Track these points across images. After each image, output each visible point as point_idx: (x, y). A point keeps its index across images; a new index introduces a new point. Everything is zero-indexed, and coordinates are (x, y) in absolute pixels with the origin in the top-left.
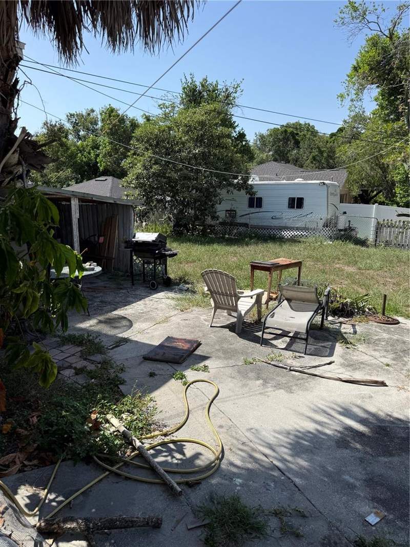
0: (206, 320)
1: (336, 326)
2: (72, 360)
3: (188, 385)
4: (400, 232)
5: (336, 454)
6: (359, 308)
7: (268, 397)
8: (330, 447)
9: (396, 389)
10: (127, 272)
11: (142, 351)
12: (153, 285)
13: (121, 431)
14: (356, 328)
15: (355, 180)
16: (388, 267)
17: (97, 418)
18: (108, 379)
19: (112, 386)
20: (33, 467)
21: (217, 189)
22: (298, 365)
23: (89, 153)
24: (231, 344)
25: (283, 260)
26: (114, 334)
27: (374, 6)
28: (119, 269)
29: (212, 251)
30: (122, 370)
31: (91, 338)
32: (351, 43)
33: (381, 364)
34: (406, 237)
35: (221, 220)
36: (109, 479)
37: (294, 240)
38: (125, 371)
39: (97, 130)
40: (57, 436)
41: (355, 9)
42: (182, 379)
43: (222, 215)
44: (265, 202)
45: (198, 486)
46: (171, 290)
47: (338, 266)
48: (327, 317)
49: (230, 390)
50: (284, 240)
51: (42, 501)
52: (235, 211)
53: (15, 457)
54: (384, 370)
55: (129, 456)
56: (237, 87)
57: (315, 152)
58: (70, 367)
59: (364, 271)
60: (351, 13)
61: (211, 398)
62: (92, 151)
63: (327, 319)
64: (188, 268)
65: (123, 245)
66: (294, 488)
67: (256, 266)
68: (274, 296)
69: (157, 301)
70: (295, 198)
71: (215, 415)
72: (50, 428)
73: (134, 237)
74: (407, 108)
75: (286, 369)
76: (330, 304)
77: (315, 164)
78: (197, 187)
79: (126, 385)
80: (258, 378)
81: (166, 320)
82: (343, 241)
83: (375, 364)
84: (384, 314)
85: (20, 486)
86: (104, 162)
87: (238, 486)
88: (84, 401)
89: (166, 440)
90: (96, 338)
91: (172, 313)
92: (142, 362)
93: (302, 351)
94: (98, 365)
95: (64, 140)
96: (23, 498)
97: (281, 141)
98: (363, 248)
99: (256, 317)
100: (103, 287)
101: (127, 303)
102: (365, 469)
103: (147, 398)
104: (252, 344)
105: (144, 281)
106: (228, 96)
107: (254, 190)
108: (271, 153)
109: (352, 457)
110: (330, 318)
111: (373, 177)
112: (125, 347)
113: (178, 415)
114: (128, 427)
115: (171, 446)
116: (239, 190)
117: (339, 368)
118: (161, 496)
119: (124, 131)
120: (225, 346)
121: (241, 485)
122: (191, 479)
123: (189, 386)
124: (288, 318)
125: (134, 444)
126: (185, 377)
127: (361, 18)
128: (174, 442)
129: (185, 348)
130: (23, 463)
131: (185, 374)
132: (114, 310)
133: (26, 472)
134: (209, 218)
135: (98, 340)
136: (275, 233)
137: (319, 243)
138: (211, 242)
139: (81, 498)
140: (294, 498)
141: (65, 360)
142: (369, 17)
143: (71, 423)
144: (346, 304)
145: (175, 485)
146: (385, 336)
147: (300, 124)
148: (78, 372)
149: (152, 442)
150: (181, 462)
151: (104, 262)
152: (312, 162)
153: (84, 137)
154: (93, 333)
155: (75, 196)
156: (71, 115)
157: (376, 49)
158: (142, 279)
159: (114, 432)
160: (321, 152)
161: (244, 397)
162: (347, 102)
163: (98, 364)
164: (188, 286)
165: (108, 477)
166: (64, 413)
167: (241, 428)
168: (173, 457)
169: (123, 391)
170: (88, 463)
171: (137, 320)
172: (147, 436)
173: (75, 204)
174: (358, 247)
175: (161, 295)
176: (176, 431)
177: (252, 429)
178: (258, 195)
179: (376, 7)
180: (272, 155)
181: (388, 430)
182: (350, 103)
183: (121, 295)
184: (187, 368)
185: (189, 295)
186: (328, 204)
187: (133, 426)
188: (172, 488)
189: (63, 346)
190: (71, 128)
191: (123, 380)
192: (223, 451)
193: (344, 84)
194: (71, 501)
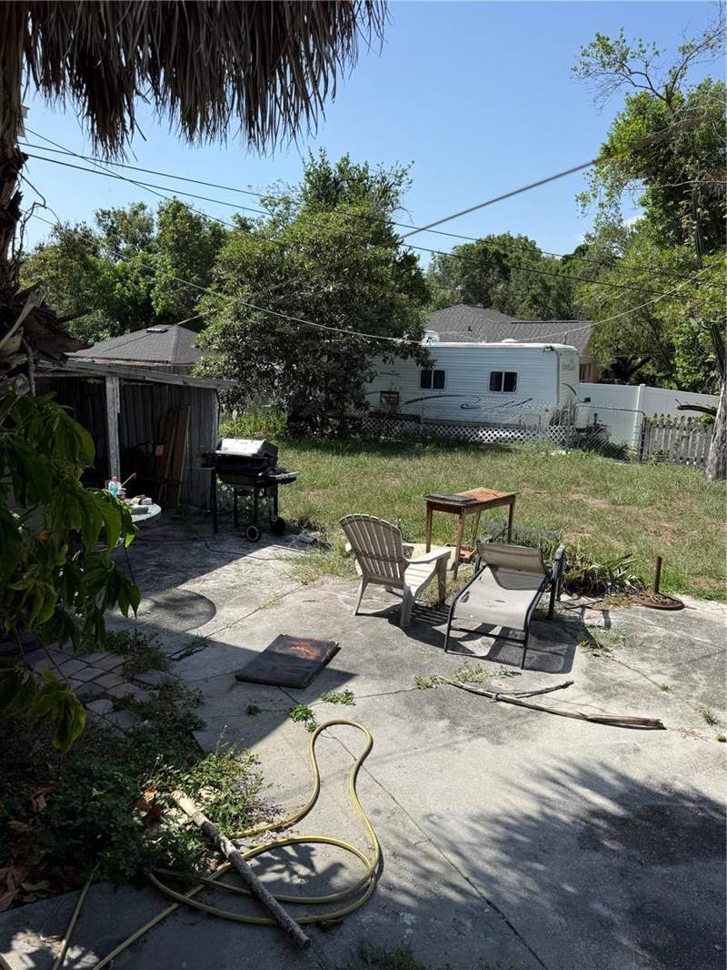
0: (347, 602)
1: (574, 613)
2: (107, 681)
3: (316, 731)
4: (683, 437)
5: (579, 861)
6: (614, 580)
7: (459, 752)
8: (568, 847)
9: (680, 734)
10: (204, 507)
11: (234, 664)
12: (253, 533)
13: (200, 824)
14: (610, 616)
15: (606, 341)
16: (664, 500)
17: (155, 800)
18: (175, 721)
19: (181, 733)
20: (39, 895)
21: (366, 355)
22: (511, 688)
23: (137, 283)
24: (392, 649)
25: (482, 492)
26: (182, 629)
27: (641, 46)
28: (190, 502)
29: (357, 466)
30: (198, 701)
31: (141, 638)
32: (601, 108)
33: (653, 686)
34: (694, 445)
35: (372, 409)
36: (177, 918)
37: (499, 448)
38: (203, 704)
39: (150, 240)
40: (82, 836)
41: (608, 50)
42: (306, 719)
43: (374, 400)
44: (449, 379)
45: (338, 929)
46: (286, 543)
47: (576, 497)
48: (558, 596)
49: (392, 739)
50: (483, 447)
51: (57, 964)
52: (397, 393)
53: (7, 874)
54: (659, 698)
55: (213, 871)
56: (402, 175)
57: (537, 289)
58: (104, 695)
59: (621, 507)
60: (602, 57)
61: (359, 757)
62: (141, 279)
63: (559, 600)
64: (315, 499)
65: (198, 461)
66: (506, 929)
67: (436, 504)
68: (467, 555)
69: (259, 565)
70: (502, 373)
71: (365, 789)
72: (71, 822)
73: (219, 447)
74: (695, 222)
75: (490, 697)
76: (564, 573)
77: (536, 310)
78: (330, 351)
79: (205, 731)
80: (441, 716)
81: (277, 601)
82: (584, 451)
83: (643, 687)
84: (657, 591)
85: (15, 933)
86: (163, 299)
87: (408, 927)
88: (132, 766)
89: (280, 840)
90: (151, 639)
91: (288, 588)
92: (232, 687)
93: (516, 662)
94: (155, 692)
95: (91, 258)
96: (21, 958)
97: (478, 268)
98: (620, 464)
99: (436, 596)
100: (161, 536)
101: (205, 568)
102: (629, 890)
103: (245, 757)
104: (429, 649)
105: (237, 525)
106: (385, 191)
107: (430, 358)
108: (459, 288)
109: (605, 866)
110: (564, 597)
111: (637, 338)
112: (203, 655)
113: (300, 790)
114: (211, 815)
115: (289, 850)
116: (405, 357)
117: (582, 696)
118: (271, 949)
119: (200, 245)
120: (383, 653)
121: (413, 926)
122: (327, 915)
123: (318, 733)
124: (492, 602)
125: (223, 849)
126: (312, 716)
127: (617, 65)
128: (294, 843)
129: (311, 658)
130: (20, 886)
131: (312, 708)
132: (182, 583)
133: (26, 906)
134: (352, 406)
135: (153, 642)
136: (467, 433)
137: (543, 453)
138: (355, 449)
139: (128, 955)
140: (507, 948)
141: (95, 681)
142: (631, 64)
143: (109, 812)
144: (592, 573)
145: (298, 929)
146: (660, 631)
147: (511, 238)
148: (120, 705)
149: (254, 844)
150: (308, 881)
151: (164, 489)
152: (531, 307)
153: (128, 253)
154: (144, 629)
155: (113, 374)
156: (104, 213)
157: (644, 118)
158: (233, 521)
159: (186, 825)
160: (547, 289)
161: (416, 754)
162: (593, 209)
163: (155, 689)
164: (313, 534)
165: (177, 914)
166: (95, 792)
167: (412, 815)
168: (293, 873)
169: (199, 742)
170: (139, 888)
171: (223, 601)
172: (246, 832)
173: (112, 387)
174: (611, 461)
175: (267, 552)
176: (297, 822)
177: (432, 815)
178: (437, 367)
179: (644, 47)
180: (462, 292)
181: (668, 813)
182: (598, 211)
183: (193, 553)
184: (315, 696)
185: (317, 554)
186: (558, 384)
187: (220, 814)
188: (292, 935)
189: (90, 654)
190: (104, 236)
191: (201, 722)
192: (381, 860)
193: (588, 177)
194: (109, 962)
